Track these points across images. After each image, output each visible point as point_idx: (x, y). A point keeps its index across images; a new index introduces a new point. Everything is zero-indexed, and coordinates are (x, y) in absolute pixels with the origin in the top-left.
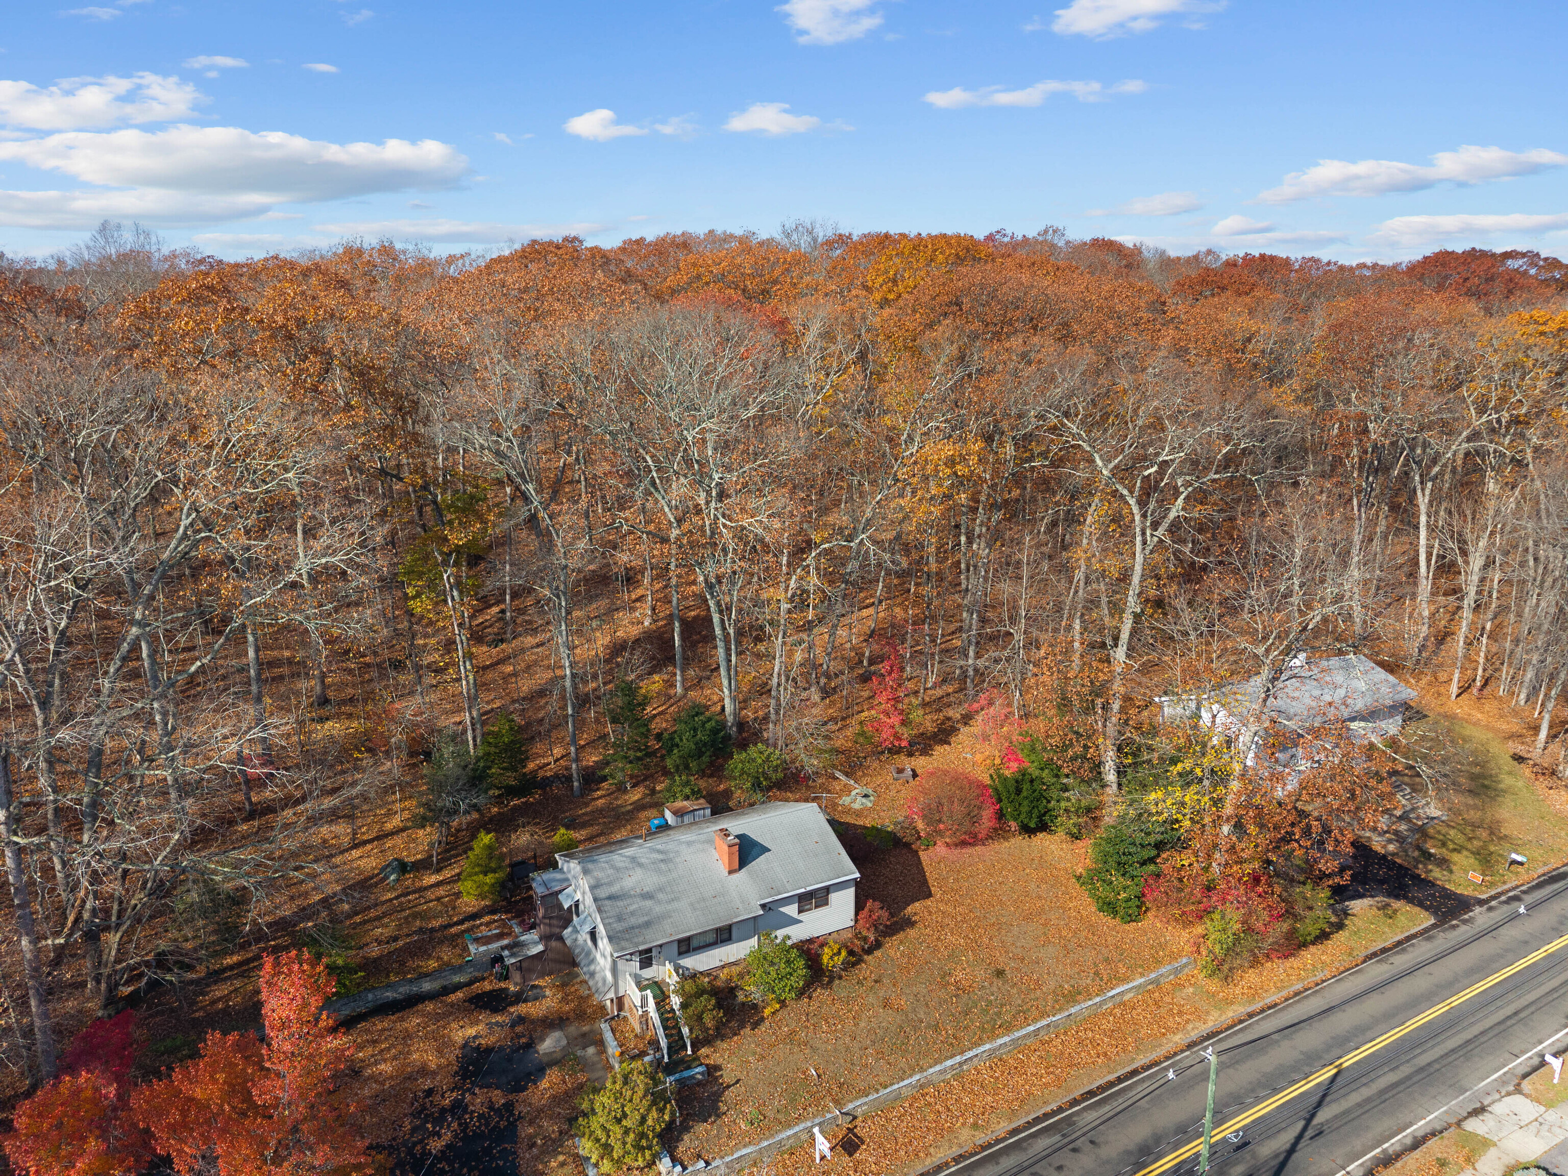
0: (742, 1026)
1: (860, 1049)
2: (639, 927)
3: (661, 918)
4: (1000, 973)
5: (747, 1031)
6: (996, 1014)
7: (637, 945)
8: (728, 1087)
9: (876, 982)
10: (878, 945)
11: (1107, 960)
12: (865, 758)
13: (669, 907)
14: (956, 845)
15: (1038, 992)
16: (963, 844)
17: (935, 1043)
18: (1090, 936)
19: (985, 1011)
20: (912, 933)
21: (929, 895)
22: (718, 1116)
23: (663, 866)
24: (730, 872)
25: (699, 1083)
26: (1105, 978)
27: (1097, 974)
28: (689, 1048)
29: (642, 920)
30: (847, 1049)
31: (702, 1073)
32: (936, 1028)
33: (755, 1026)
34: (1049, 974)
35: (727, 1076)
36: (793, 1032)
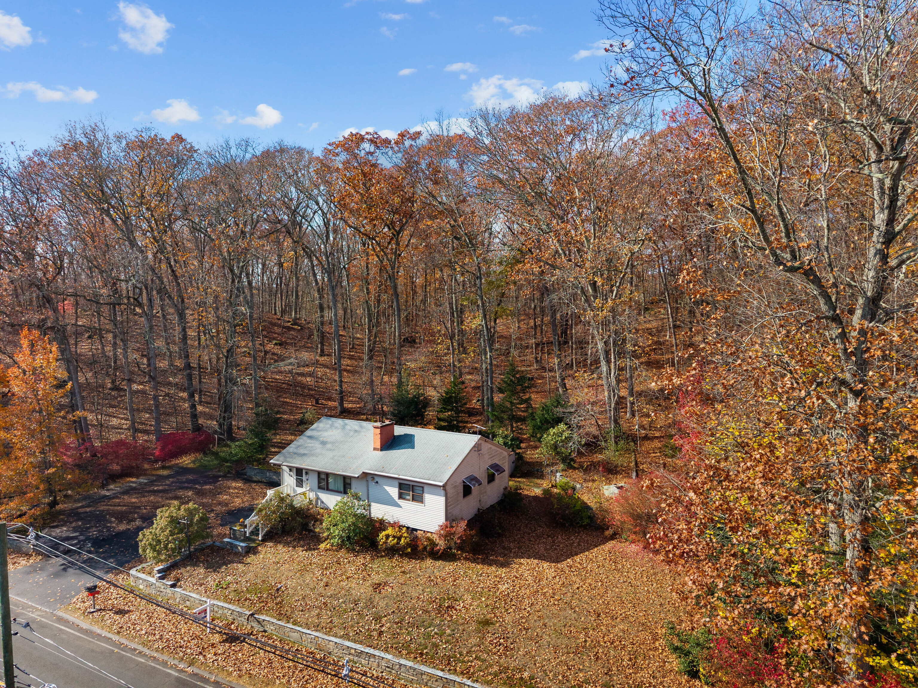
2: (299, 454)
3: (313, 455)
7: (292, 463)
13: (324, 452)
15: (493, 657)
19: (428, 636)
24: (375, 449)
25: (237, 554)
28: (260, 536)
30: (313, 589)
31: (241, 547)
33: (308, 550)
34: (527, 653)
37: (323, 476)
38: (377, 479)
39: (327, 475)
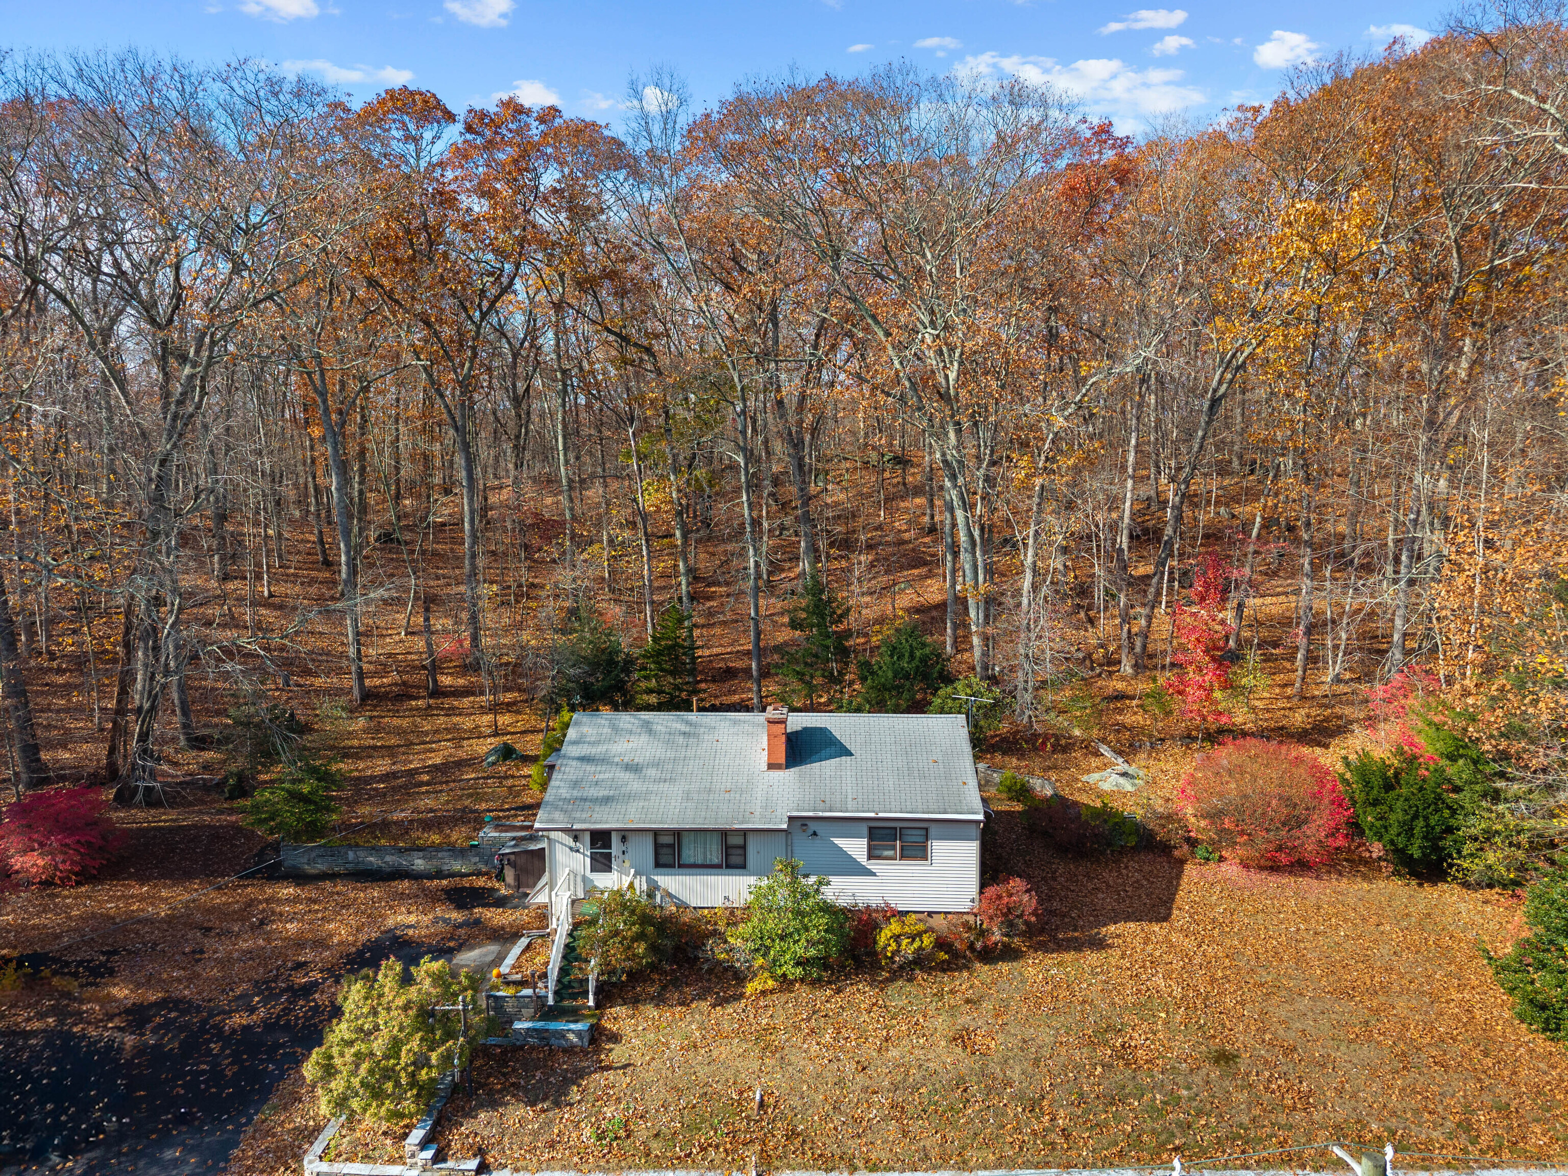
0: (701, 997)
1: (865, 1089)
2: (595, 800)
3: (630, 797)
4: (1224, 1058)
5: (704, 1005)
6: (1179, 1124)
7: (574, 820)
8: (608, 1068)
9: (968, 1001)
10: (1009, 954)
11: (1503, 1109)
12: (1162, 740)
13: (654, 787)
14: (1261, 868)
15: (1298, 1116)
16: (1274, 868)
17: (1018, 1130)
18: (1476, 1054)
19: (1156, 1112)
20: (1092, 958)
21: (1166, 918)
22: (557, 1104)
23: (681, 740)
24: (771, 766)
25: (570, 1050)
26: (1484, 1141)
27: (1465, 1126)
28: (591, 997)
29: (602, 793)
30: (840, 1083)
31: (579, 1034)
32: (1033, 1106)
33: (721, 1002)
34: (1340, 1092)
35: (617, 1053)
36: (770, 1029)
37: (666, 840)
38: (813, 826)
39: (678, 834)
